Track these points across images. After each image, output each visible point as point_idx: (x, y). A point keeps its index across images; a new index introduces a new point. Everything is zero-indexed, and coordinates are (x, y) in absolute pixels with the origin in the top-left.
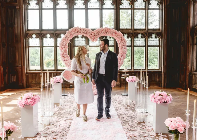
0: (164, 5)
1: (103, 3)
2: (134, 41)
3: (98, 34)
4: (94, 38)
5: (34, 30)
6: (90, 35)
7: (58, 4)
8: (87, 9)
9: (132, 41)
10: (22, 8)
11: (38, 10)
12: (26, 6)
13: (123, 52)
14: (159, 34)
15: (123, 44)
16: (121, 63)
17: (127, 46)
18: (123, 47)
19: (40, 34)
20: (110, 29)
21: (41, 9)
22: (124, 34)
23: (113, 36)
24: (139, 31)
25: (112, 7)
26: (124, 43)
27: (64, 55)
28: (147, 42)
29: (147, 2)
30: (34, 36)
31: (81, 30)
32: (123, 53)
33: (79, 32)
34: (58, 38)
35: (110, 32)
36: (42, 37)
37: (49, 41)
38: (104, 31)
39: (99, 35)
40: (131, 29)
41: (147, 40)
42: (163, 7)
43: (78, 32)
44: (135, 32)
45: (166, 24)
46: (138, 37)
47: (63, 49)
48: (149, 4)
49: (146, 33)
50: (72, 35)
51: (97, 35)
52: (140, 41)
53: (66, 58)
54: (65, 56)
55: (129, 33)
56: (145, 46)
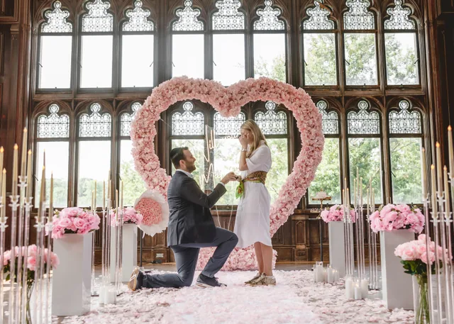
0: (426, 19)
1: (256, 17)
2: (346, 120)
3: (240, 96)
4: (230, 107)
5: (56, 91)
6: (217, 99)
7: (127, 20)
8: (208, 32)
9: (339, 120)
10: (27, 31)
11: (71, 37)
12: (37, 26)
13: (312, 146)
14: (418, 100)
15: (311, 121)
16: (307, 176)
17: (327, 136)
18: (313, 131)
19: (73, 104)
20: (274, 82)
21: (77, 33)
22: (316, 100)
23: (283, 100)
24: (360, 93)
25: (280, 26)
26: (314, 121)
27: (143, 156)
28: (384, 123)
29: (378, 13)
30: (54, 109)
31: (192, 84)
32: (312, 149)
33: (187, 91)
34: (122, 113)
35: (273, 90)
36: (77, 112)
37: (96, 123)
38: (258, 87)
39: (242, 98)
40: (337, 88)
41: (383, 118)
42: (424, 25)
43: (184, 91)
44: (348, 93)
45: (435, 72)
46: (357, 110)
47: (140, 137)
48: (385, 17)
49: (380, 98)
50: (167, 100)
51: (238, 99)
52: (364, 121)
53: (150, 163)
54: (147, 157)
55: (332, 97)
56: (380, 136)
